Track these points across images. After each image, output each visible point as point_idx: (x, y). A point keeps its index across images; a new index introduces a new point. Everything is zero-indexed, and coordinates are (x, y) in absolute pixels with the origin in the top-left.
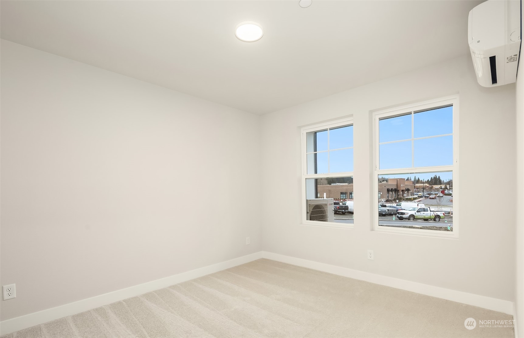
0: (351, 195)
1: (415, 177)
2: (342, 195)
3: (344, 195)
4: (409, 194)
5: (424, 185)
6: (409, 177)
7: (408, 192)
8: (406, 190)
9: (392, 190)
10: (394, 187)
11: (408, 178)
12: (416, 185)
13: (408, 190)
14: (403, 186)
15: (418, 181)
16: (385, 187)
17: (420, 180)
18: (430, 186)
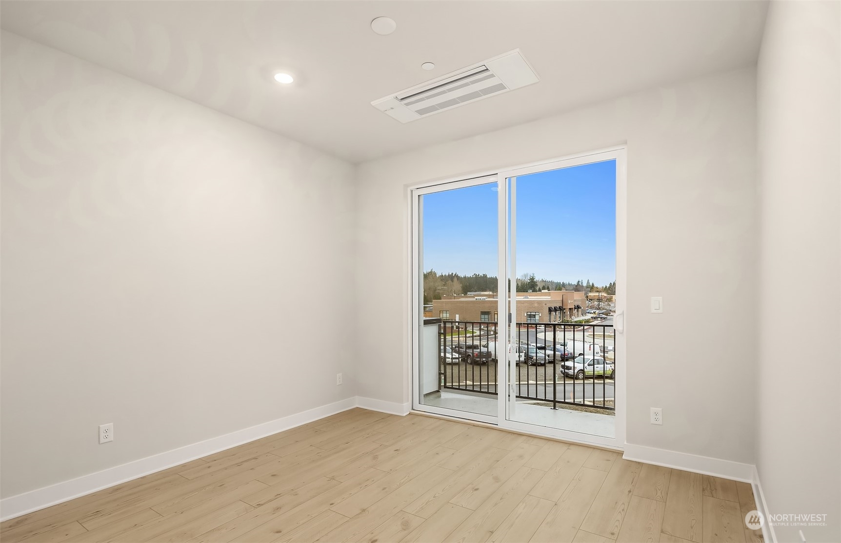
0: (496, 316)
1: (588, 280)
2: (483, 316)
3: (486, 316)
4: (580, 313)
5: (600, 294)
6: (580, 280)
7: (578, 311)
8: (575, 308)
9: (556, 310)
10: (558, 305)
11: (579, 282)
12: (589, 294)
13: (578, 307)
14: (571, 303)
15: (592, 288)
16: (546, 304)
17: (595, 286)
18: (609, 296)
